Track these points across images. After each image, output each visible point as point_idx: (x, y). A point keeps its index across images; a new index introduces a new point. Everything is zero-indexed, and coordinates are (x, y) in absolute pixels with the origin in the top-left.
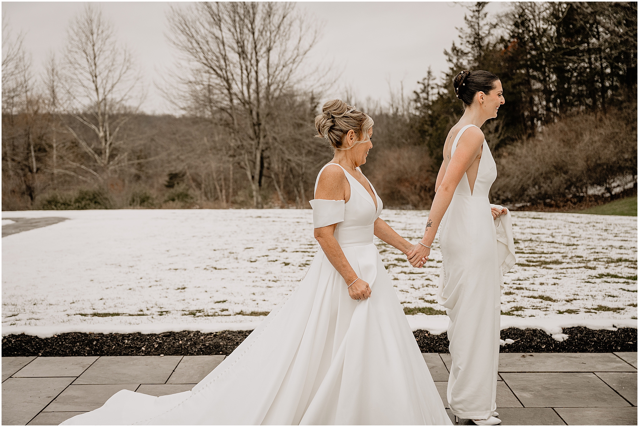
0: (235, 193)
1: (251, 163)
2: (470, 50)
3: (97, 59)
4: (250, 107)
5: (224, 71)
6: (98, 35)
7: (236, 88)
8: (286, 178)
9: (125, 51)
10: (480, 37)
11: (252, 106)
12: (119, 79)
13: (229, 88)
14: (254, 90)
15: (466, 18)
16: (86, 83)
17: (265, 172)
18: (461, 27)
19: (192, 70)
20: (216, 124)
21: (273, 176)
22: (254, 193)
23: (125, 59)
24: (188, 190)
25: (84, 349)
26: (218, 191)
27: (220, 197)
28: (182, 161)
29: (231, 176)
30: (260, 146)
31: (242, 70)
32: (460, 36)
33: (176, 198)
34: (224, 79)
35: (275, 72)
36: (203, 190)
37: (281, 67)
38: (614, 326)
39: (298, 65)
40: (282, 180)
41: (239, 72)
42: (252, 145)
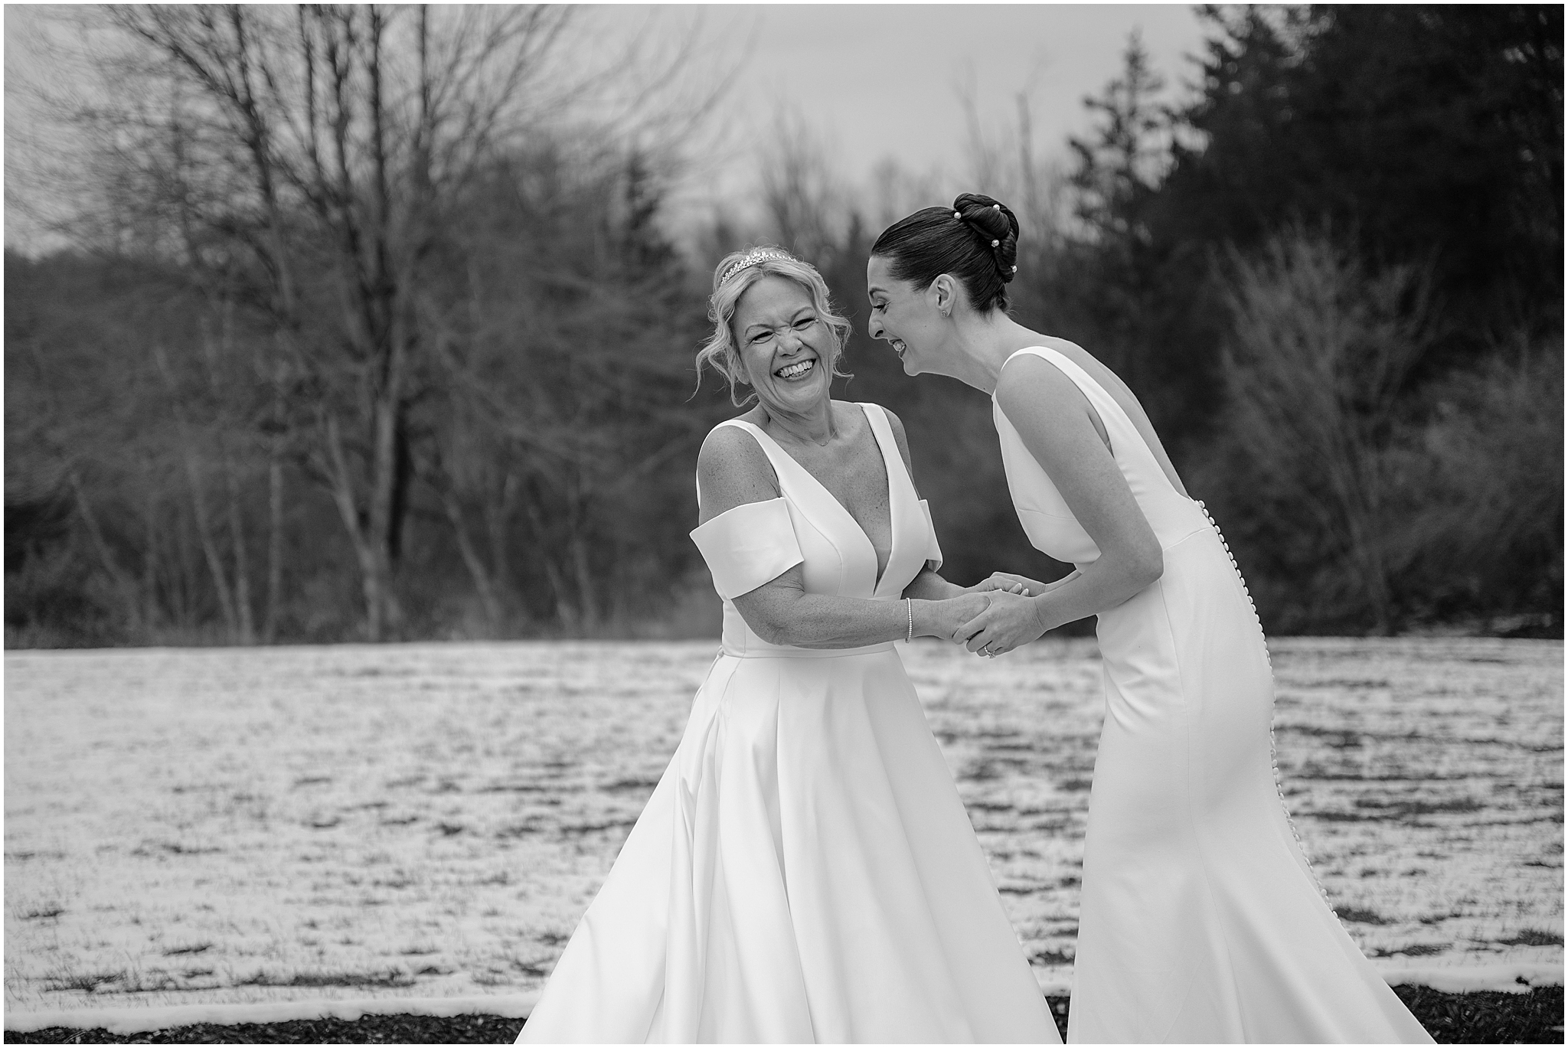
0: (291, 590)
1: (357, 460)
4: (347, 218)
5: (233, 67)
7: (286, 138)
8: (514, 519)
11: (354, 211)
13: (257, 138)
14: (362, 147)
17: (418, 493)
19: (100, 64)
20: (200, 291)
21: (454, 512)
22: (371, 587)
24: (82, 578)
26: (220, 581)
27: (227, 611)
28: (58, 451)
29: (277, 517)
30: (394, 384)
31: (309, 59)
33: (31, 614)
34: (234, 96)
35: (451, 68)
36: (150, 579)
37: (478, 48)
39: (552, 38)
40: (496, 529)
41: (300, 69)
42: (355, 378)
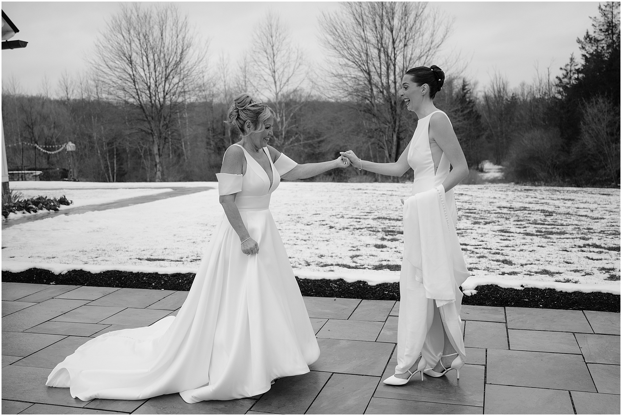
1: (389, 144)
2: (603, 37)
3: (275, 57)
6: (276, 37)
7: (375, 78)
9: (298, 50)
10: (614, 24)
12: (293, 74)
13: (370, 79)
14: (392, 81)
15: (600, 8)
16: (266, 77)
18: (595, 16)
23: (298, 56)
25: (115, 282)
30: (396, 129)
32: (593, 25)
34: (366, 72)
38: (522, 286)
